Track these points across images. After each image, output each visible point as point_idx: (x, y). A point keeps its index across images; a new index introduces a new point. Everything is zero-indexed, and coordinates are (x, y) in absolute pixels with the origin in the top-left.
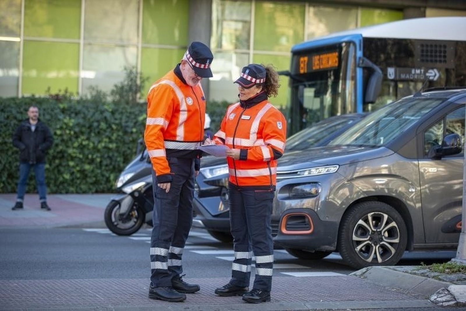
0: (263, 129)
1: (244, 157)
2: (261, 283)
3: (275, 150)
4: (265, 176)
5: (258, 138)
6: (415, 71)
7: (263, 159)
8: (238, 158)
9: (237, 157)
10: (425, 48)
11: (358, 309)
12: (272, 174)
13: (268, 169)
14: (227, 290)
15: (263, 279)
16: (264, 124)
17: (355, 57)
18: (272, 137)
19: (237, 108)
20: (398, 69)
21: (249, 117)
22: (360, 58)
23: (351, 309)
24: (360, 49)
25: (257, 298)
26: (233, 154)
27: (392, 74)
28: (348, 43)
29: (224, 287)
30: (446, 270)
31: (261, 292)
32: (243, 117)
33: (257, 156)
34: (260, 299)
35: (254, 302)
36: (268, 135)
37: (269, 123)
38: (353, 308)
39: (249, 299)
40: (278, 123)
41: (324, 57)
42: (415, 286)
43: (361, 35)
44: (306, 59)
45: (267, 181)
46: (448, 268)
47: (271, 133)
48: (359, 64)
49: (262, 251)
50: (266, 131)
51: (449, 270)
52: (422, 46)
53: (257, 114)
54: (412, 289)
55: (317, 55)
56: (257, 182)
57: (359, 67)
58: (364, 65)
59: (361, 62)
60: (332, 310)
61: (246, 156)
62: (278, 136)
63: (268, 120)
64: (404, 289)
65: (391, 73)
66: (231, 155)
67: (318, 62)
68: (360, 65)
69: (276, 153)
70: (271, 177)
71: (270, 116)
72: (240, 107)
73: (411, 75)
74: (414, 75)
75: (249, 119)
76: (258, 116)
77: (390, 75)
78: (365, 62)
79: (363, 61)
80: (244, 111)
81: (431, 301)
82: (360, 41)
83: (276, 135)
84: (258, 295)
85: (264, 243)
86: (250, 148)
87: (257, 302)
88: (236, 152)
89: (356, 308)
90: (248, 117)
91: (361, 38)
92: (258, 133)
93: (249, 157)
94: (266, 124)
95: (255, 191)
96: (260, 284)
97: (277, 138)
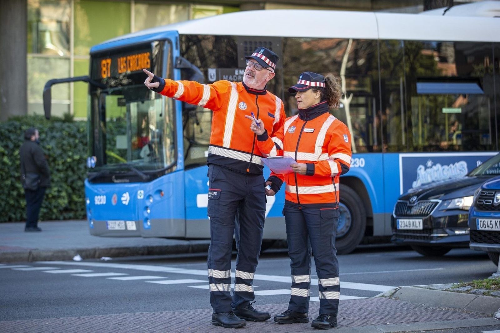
0: (329, 142)
1: (311, 172)
2: (329, 307)
3: (343, 164)
4: (330, 193)
5: (323, 152)
6: (239, 72)
7: (331, 174)
8: (305, 172)
9: (303, 172)
10: (248, 46)
11: (431, 330)
12: (336, 191)
13: (333, 185)
14: (287, 317)
15: (332, 304)
16: (331, 137)
17: (172, 57)
18: (339, 151)
19: (296, 121)
20: (220, 70)
21: (313, 130)
22: (177, 58)
23: (425, 330)
24: (177, 48)
25: (327, 323)
26: (300, 169)
27: (214, 76)
28: (162, 42)
29: (283, 314)
30: (492, 286)
31: (330, 317)
32: (306, 130)
33: (325, 171)
34: (330, 324)
35: (324, 328)
36: (335, 148)
37: (336, 135)
38: (426, 330)
39: (320, 324)
40: (344, 135)
41: (132, 58)
42: (468, 304)
43: (177, 32)
44: (109, 61)
45: (332, 198)
46: (493, 284)
47: (339, 146)
48: (176, 65)
49: (328, 273)
50: (333, 144)
51: (496, 286)
52: (246, 42)
53: (321, 126)
54: (465, 307)
55: (123, 57)
56: (322, 199)
57: (176, 68)
58: (182, 66)
59: (179, 62)
60: (407, 332)
61: (313, 171)
62: (346, 150)
63: (336, 132)
64: (455, 308)
65: (212, 75)
66: (297, 170)
67: (125, 65)
68: (178, 66)
69: (344, 168)
70: (336, 193)
71: (336, 128)
72: (300, 119)
73: (234, 76)
74: (237, 76)
75: (312, 131)
76: (323, 128)
77: (211, 77)
78: (182, 62)
79: (181, 61)
80: (305, 123)
81: (498, 318)
82: (177, 38)
83: (343, 149)
84: (327, 320)
85: (331, 265)
86: (317, 162)
87: (327, 327)
88: (303, 167)
89: (429, 329)
90: (311, 130)
91: (177, 35)
92: (323, 147)
93: (317, 172)
94: (333, 136)
95: (321, 209)
96: (328, 309)
97: (345, 152)
